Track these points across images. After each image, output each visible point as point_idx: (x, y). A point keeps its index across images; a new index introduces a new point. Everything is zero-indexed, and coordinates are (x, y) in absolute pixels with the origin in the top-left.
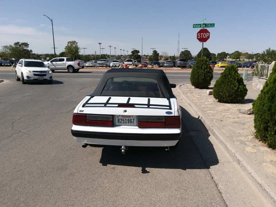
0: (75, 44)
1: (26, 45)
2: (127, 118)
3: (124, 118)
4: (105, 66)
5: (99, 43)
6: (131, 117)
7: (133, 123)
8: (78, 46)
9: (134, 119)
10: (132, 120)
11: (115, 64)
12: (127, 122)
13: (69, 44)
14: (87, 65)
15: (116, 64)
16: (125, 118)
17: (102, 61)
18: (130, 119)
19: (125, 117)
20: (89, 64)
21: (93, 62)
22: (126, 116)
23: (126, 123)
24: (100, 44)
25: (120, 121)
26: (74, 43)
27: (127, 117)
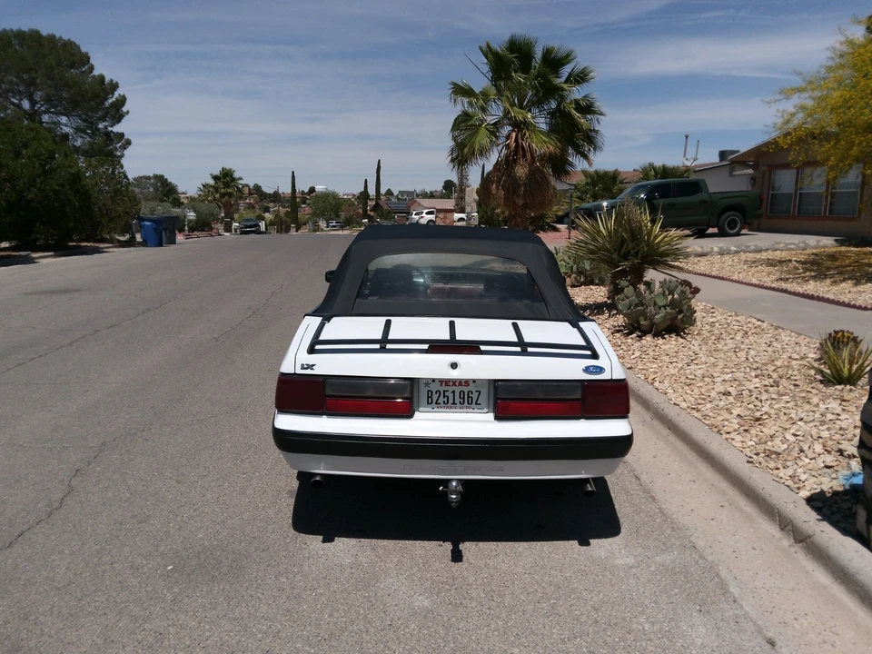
2: (458, 389)
3: (446, 388)
6: (471, 383)
7: (476, 404)
9: (480, 392)
10: (475, 396)
12: (457, 400)
16: (451, 389)
18: (466, 389)
19: (451, 383)
22: (454, 382)
23: (454, 403)
25: (435, 397)
27: (457, 384)
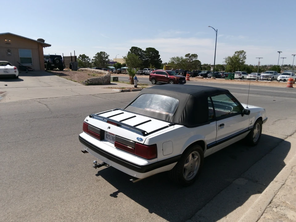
0: (243, 54)
1: (195, 56)
4: (271, 79)
5: (278, 52)
8: (246, 55)
11: (284, 77)
13: (236, 54)
14: (248, 77)
15: (286, 77)
17: (268, 73)
20: (251, 76)
21: (256, 74)
24: (280, 53)
26: (242, 52)
